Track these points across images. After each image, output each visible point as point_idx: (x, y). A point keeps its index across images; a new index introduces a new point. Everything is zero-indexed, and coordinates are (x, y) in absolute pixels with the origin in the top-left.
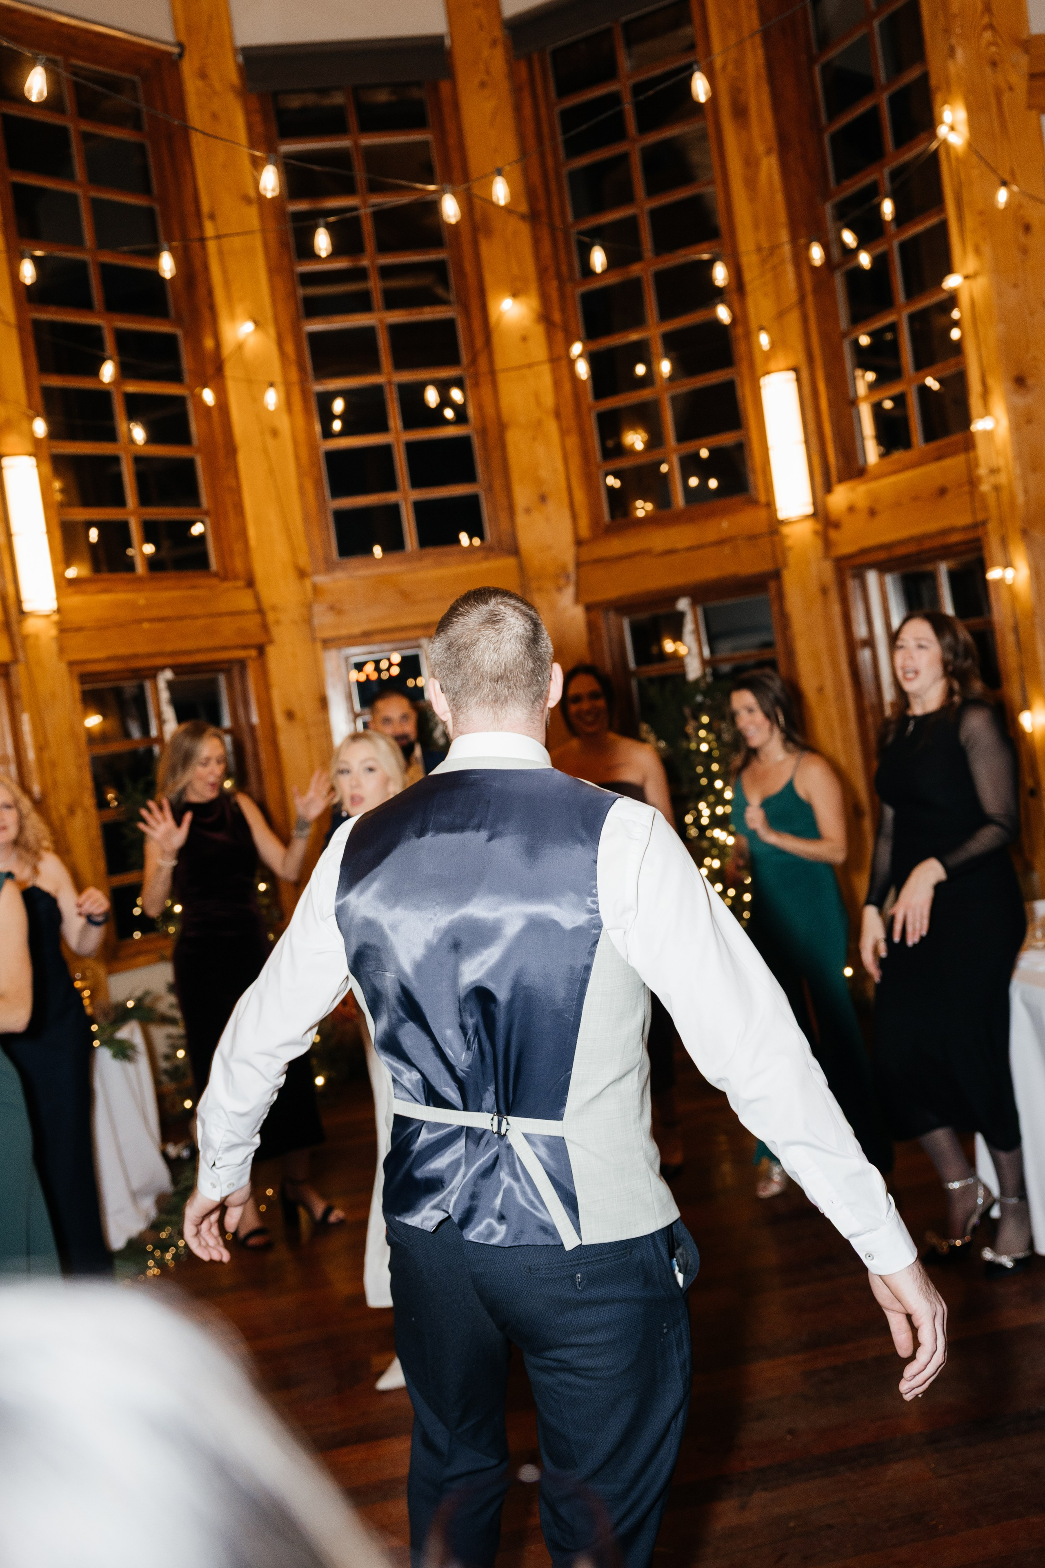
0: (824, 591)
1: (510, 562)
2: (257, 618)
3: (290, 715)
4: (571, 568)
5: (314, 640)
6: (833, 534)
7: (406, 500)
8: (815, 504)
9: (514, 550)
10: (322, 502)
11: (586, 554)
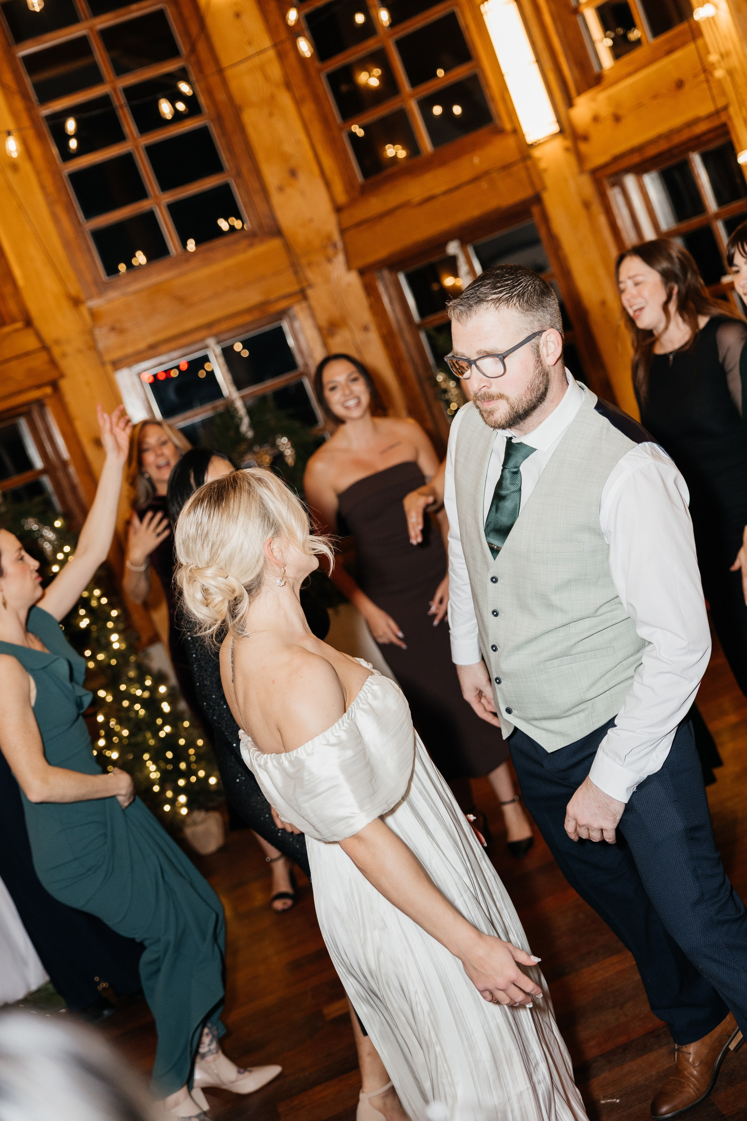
0: (588, 205)
1: (276, 243)
2: (43, 356)
4: (336, 237)
5: (103, 364)
6: (583, 147)
7: (159, 205)
8: (559, 121)
9: (277, 231)
10: (78, 226)
11: (348, 219)
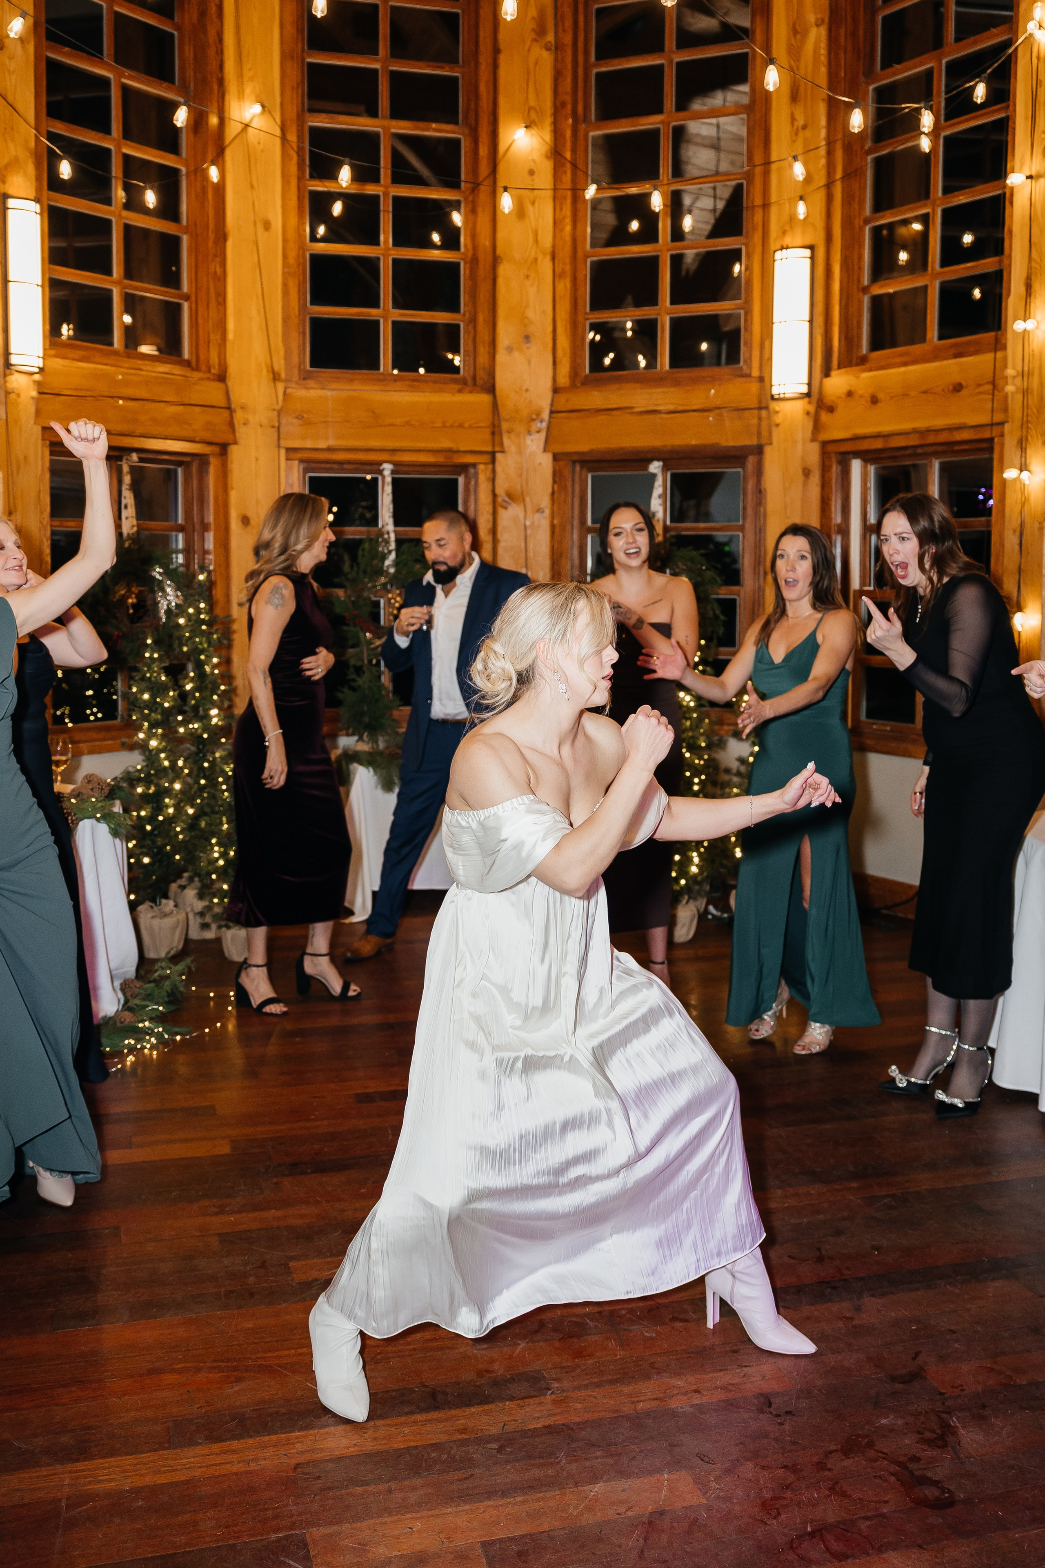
0: (807, 473)
1: (482, 397)
2: (226, 413)
3: (245, 521)
4: (546, 415)
5: (279, 447)
6: (824, 416)
7: (385, 320)
8: (809, 384)
9: (491, 389)
10: (302, 307)
11: (563, 402)
